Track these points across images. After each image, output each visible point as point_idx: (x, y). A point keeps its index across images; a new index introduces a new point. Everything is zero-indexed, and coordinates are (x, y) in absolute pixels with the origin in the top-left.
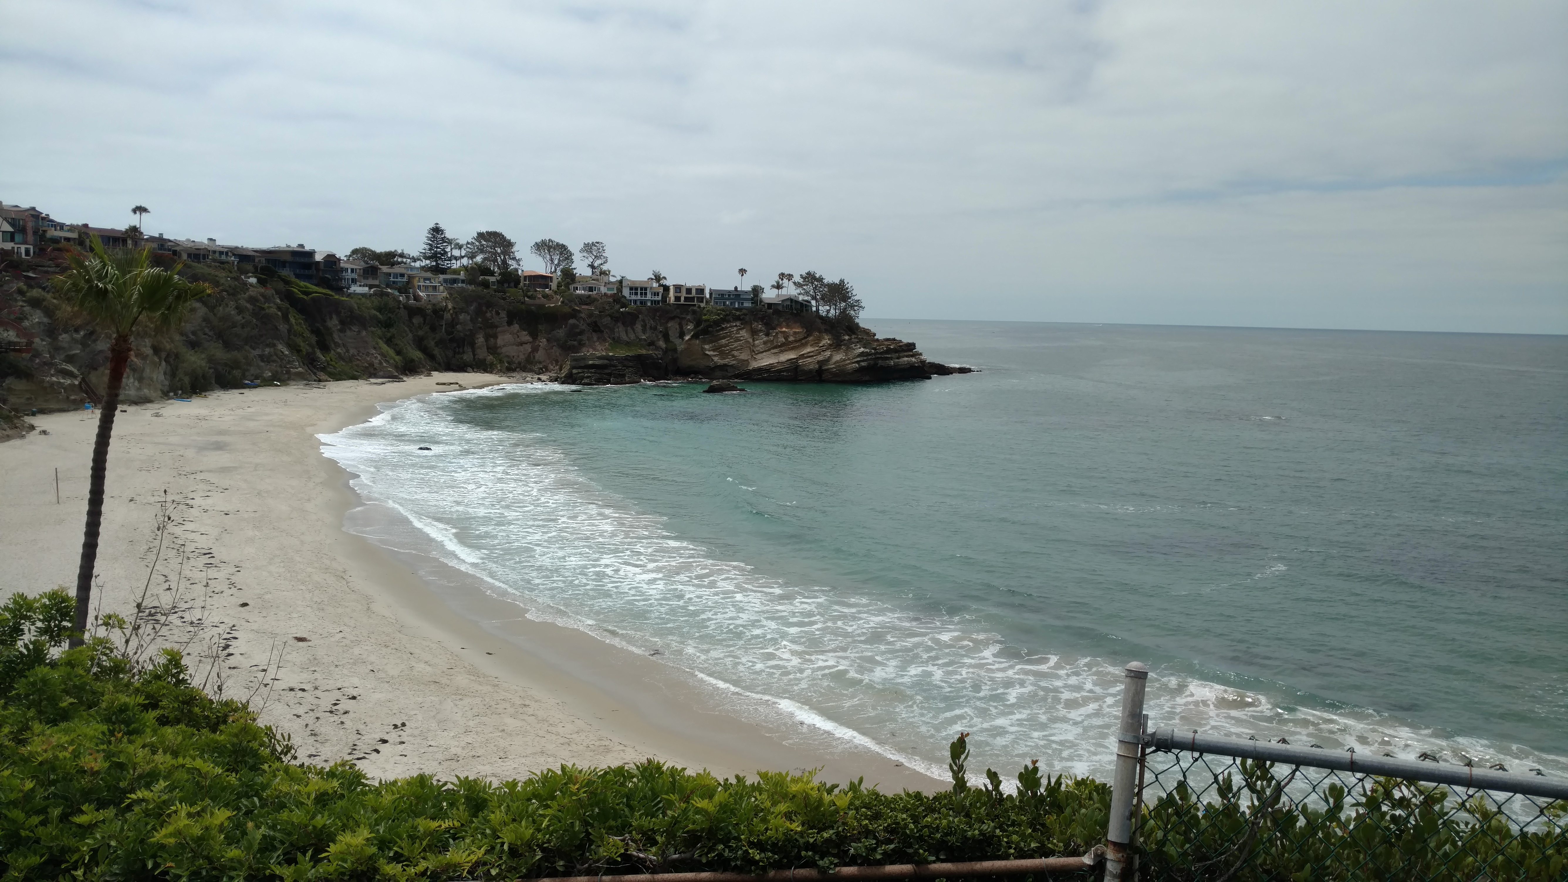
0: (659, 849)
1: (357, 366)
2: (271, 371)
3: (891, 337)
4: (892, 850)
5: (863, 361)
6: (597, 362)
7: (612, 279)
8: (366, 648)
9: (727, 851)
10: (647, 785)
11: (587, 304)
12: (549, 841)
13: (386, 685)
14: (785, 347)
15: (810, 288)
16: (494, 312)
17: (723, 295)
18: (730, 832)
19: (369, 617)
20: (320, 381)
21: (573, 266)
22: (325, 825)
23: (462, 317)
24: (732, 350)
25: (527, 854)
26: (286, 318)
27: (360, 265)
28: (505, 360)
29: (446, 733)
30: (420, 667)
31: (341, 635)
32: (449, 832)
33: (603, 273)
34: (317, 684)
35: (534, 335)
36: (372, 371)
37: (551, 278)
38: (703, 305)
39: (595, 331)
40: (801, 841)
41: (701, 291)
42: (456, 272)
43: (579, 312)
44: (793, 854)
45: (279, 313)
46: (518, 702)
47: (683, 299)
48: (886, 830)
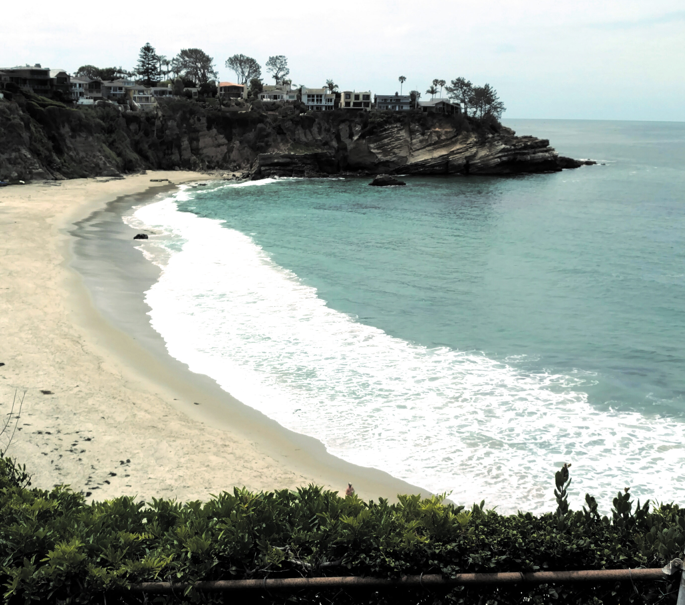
0: (314, 557)
1: (86, 166)
2: (16, 172)
3: (528, 135)
4: (504, 560)
5: (504, 156)
6: (281, 160)
7: (293, 88)
8: (98, 399)
9: (368, 559)
10: (305, 506)
11: (272, 110)
12: (224, 551)
13: (115, 430)
14: (437, 145)
15: (459, 92)
16: (196, 119)
17: (386, 100)
18: (371, 544)
19: (100, 374)
20: (56, 179)
21: (261, 77)
22: (46, 536)
23: (170, 123)
24: (393, 148)
25: (206, 561)
26: (27, 127)
27: (86, 81)
28: (206, 159)
29: (162, 468)
30: (141, 415)
31: (78, 389)
32: (146, 543)
33: (286, 83)
34: (60, 428)
35: (229, 139)
36: (98, 170)
37: (242, 88)
38: (369, 109)
39: (279, 133)
40: (429, 551)
41: (367, 97)
42: (164, 85)
43: (266, 117)
44: (422, 562)
45: (22, 123)
46: (220, 443)
47: (352, 104)
48: (499, 543)
